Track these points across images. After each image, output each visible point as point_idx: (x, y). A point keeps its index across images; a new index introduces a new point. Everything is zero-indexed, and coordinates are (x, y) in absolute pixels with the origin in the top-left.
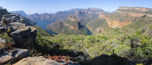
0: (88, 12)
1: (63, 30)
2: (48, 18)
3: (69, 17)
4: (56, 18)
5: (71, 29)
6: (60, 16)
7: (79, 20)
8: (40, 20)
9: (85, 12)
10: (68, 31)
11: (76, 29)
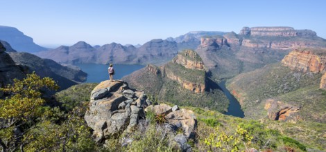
0: (241, 41)
1: (164, 91)
2: (121, 57)
3: (180, 56)
4: (144, 57)
5: (184, 88)
6: (155, 53)
7: (209, 65)
8: (97, 63)
9: (229, 41)
10: (177, 94)
11: (197, 91)
